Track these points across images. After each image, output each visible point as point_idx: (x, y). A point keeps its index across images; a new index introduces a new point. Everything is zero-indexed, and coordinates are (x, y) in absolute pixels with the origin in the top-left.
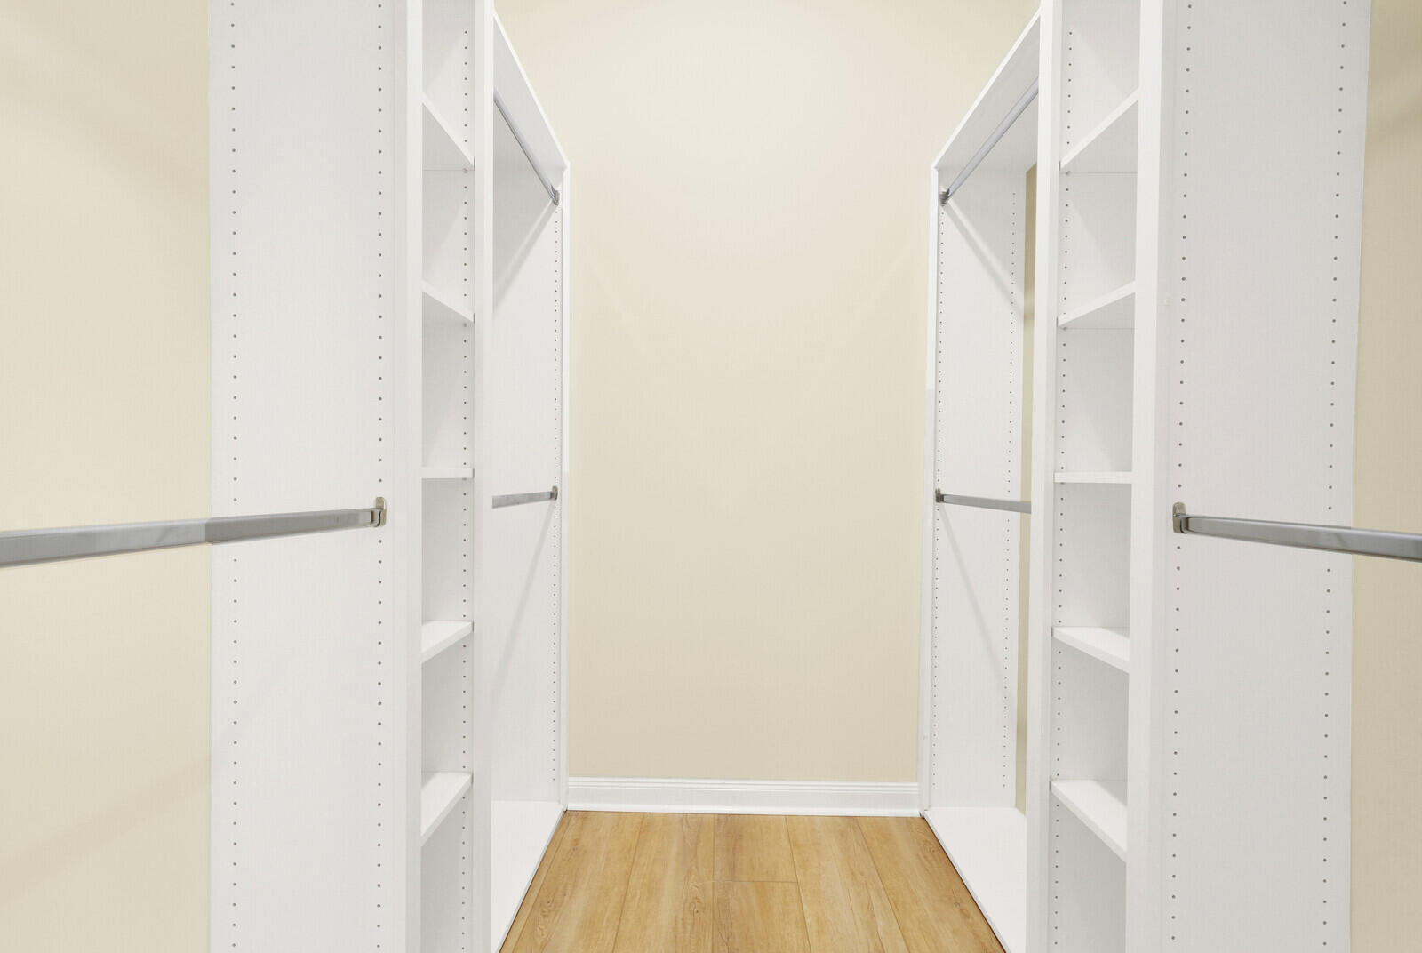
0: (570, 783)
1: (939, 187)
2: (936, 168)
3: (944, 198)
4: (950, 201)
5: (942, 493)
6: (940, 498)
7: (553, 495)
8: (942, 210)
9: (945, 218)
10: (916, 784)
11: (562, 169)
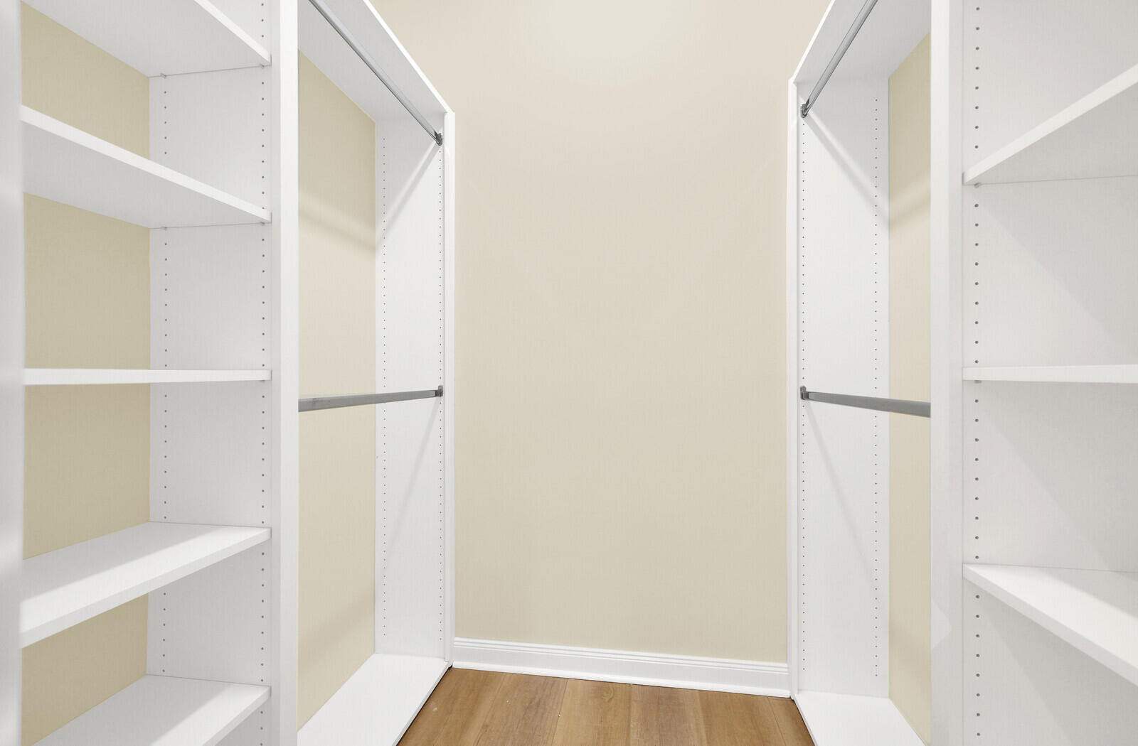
0: (455, 643)
1: (798, 99)
2: (794, 83)
3: (805, 111)
4: (811, 112)
5: (808, 390)
6: (805, 395)
7: (439, 393)
8: (802, 121)
9: (806, 128)
10: (785, 665)
11: (442, 114)
